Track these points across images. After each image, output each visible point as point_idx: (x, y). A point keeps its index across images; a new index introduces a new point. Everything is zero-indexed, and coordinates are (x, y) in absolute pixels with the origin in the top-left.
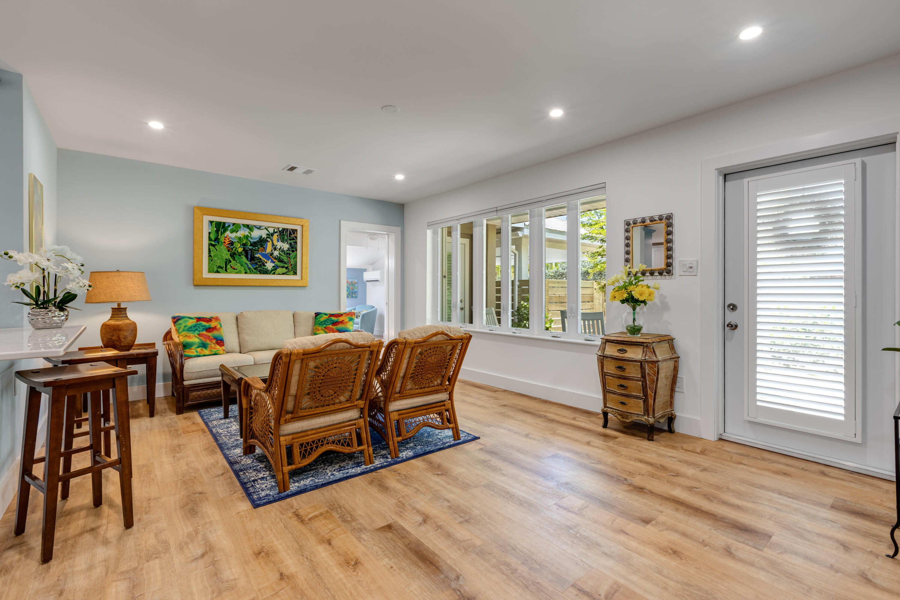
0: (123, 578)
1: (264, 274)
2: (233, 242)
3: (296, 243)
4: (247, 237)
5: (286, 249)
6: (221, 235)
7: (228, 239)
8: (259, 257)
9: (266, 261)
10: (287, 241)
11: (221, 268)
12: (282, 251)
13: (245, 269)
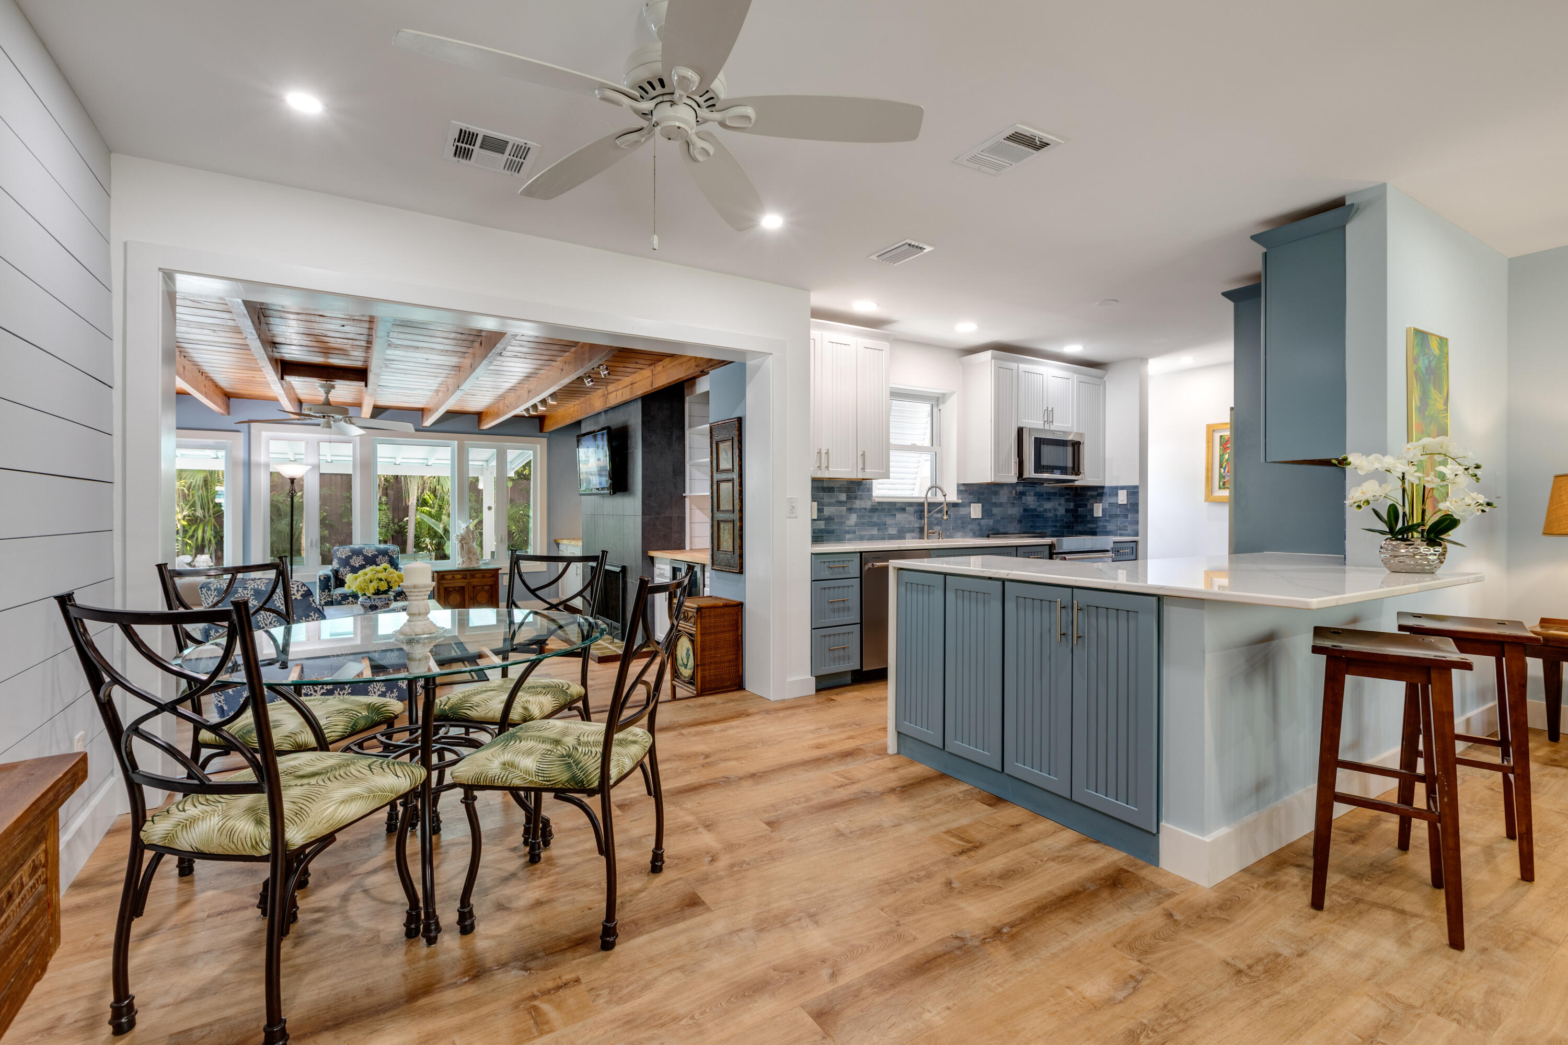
0: (1383, 1002)
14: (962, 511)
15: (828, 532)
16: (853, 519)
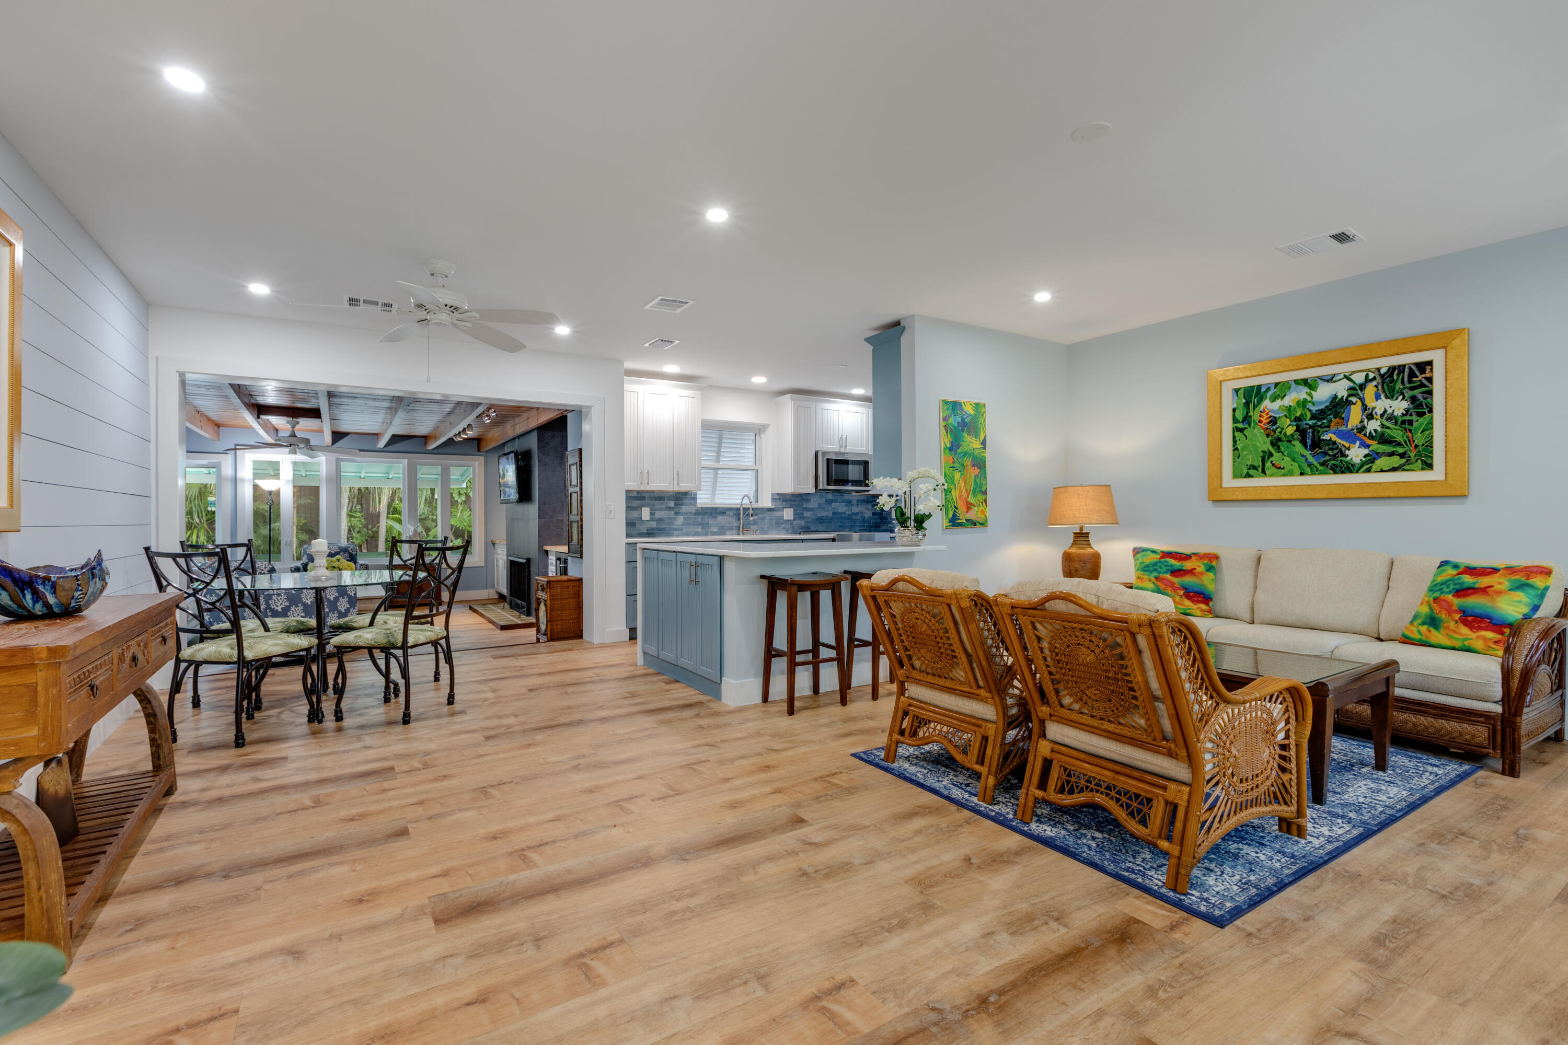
1: (1343, 472)
2: (1275, 418)
3: (1430, 393)
4: (1303, 404)
5: (1398, 413)
6: (1254, 409)
7: (1267, 414)
8: (1330, 439)
9: (1347, 445)
10: (1402, 394)
11: (1255, 468)
12: (1389, 419)
13: (1300, 467)
14: (776, 514)
15: (659, 530)
16: (680, 520)
